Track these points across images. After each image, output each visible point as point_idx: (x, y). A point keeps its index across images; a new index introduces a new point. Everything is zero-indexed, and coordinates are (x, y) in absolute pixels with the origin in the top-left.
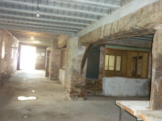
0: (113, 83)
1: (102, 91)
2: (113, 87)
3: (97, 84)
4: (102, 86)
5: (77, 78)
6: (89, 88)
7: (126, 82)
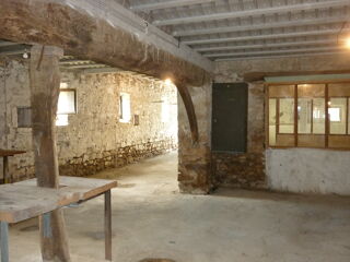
0: (292, 161)
1: (263, 180)
2: (293, 171)
3: (251, 164)
4: (264, 167)
5: (188, 149)
6: (233, 172)
7: (327, 158)
